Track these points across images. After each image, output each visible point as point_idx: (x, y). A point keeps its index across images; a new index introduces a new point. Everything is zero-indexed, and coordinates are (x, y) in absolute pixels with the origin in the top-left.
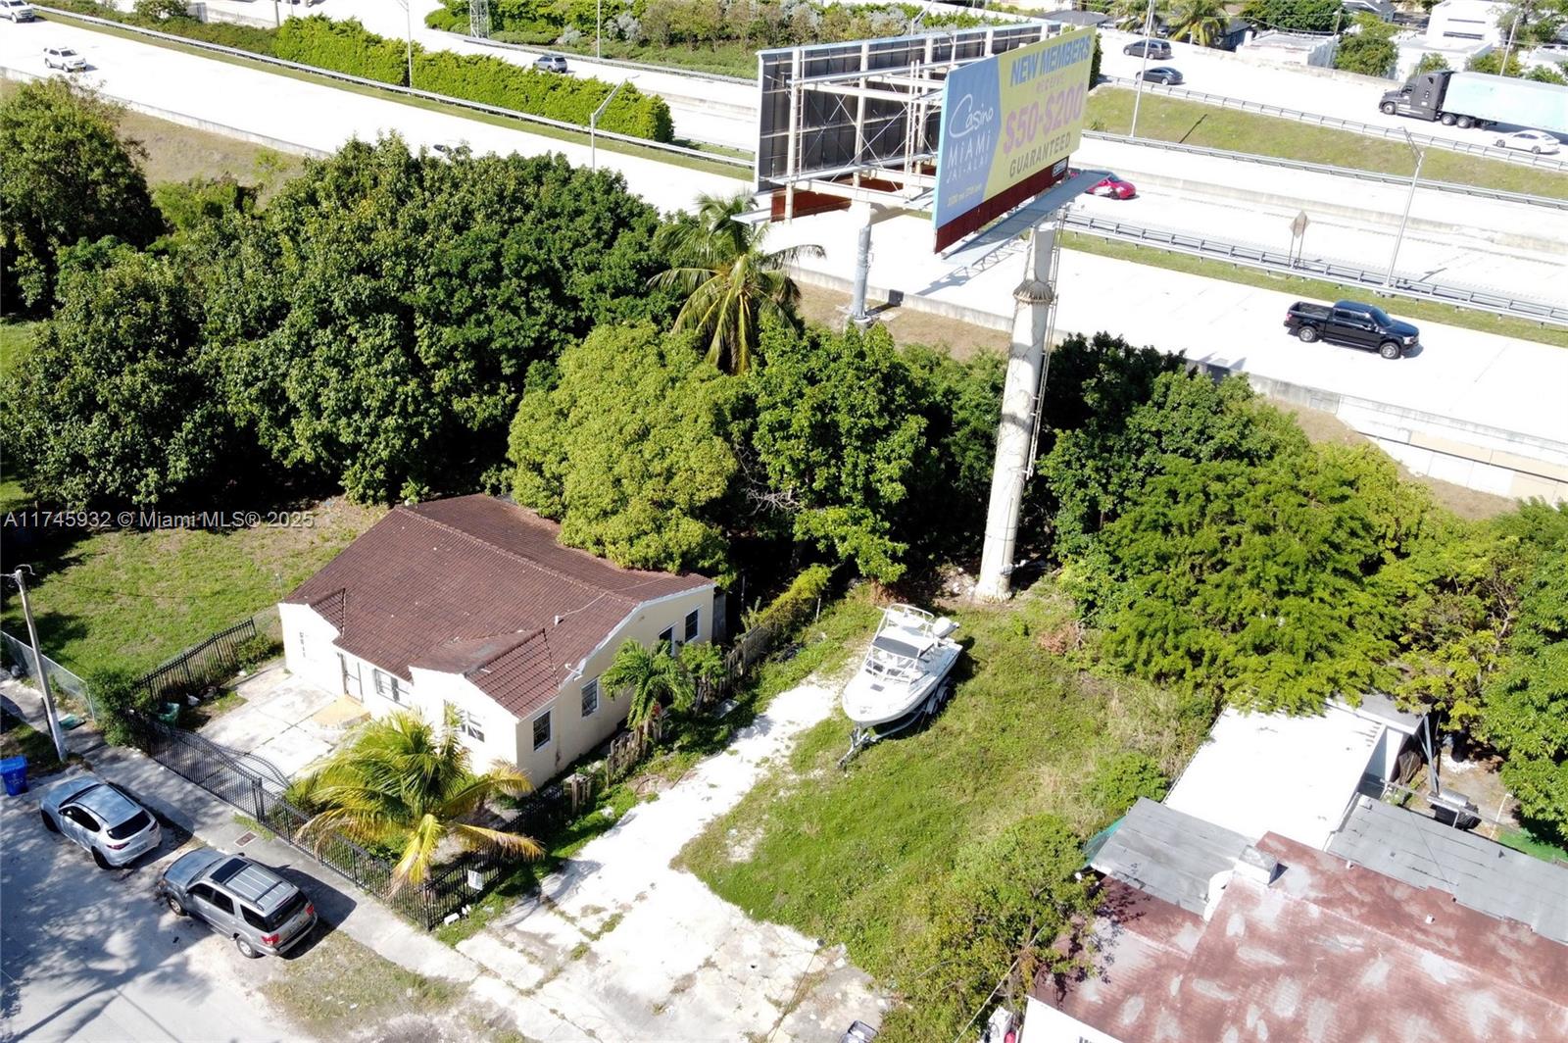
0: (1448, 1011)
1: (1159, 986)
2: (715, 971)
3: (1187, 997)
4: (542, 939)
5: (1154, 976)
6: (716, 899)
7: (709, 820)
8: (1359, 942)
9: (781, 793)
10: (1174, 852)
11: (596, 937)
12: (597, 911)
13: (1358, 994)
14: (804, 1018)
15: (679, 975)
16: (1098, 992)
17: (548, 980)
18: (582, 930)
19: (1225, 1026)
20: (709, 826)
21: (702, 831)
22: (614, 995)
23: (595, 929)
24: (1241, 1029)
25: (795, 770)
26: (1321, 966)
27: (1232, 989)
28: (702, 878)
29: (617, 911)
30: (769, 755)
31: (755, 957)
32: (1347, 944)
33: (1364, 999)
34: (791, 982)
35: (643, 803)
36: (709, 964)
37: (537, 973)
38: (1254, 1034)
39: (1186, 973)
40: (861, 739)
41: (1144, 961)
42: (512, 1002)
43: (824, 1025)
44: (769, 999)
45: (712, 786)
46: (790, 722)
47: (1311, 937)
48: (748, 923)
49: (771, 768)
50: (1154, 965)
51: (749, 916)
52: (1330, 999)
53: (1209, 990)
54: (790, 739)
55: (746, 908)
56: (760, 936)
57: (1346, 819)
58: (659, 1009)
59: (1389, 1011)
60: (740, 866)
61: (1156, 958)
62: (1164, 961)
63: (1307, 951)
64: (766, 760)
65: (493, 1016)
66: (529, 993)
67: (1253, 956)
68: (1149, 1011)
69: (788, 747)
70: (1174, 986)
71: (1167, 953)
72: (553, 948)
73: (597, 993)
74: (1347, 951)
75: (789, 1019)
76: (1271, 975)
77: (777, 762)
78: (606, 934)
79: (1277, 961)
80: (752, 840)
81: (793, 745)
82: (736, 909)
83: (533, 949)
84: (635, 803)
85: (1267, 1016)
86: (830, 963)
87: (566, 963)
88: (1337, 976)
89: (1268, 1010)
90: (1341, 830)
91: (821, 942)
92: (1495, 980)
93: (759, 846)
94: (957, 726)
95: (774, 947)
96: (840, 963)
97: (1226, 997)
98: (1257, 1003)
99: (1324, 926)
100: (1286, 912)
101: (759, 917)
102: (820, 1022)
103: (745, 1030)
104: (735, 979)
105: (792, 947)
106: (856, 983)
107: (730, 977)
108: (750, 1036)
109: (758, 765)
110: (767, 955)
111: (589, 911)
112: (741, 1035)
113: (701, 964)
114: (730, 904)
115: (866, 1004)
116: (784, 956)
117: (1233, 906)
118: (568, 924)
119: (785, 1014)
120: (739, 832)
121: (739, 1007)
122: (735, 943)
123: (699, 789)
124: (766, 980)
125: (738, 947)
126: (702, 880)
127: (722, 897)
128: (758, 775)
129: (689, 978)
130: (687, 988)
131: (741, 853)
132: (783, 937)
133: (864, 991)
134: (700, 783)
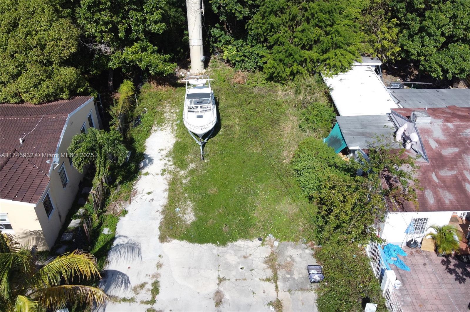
2: (227, 282)
3: (442, 180)
5: (425, 178)
6: (197, 246)
7: (161, 210)
9: (184, 182)
10: (368, 131)
11: (153, 302)
12: (142, 286)
14: (285, 280)
15: (212, 295)
18: (142, 302)
20: (163, 212)
21: (163, 216)
23: (149, 297)
24: (469, 182)
25: (181, 168)
28: (181, 239)
29: (153, 280)
30: (163, 168)
31: (238, 263)
34: (264, 265)
35: (122, 218)
36: (221, 280)
43: (296, 276)
44: (263, 280)
45: (149, 193)
48: (220, 248)
49: (170, 173)
53: (447, 173)
54: (167, 157)
55: (214, 242)
56: (232, 252)
60: (194, 224)
64: (164, 170)
67: (448, 152)
69: (169, 161)
75: (279, 283)
76: (459, 156)
77: (170, 169)
78: (157, 296)
79: (456, 150)
80: (189, 209)
81: (170, 158)
82: (210, 245)
84: (117, 220)
86: (272, 246)
91: (260, 239)
93: (194, 209)
95: (244, 254)
96: (276, 244)
97: (454, 172)
98: (465, 169)
99: (458, 129)
100: (443, 131)
101: (224, 243)
102: (293, 276)
103: (266, 303)
104: (239, 280)
105: (250, 248)
106: (290, 248)
107: (236, 280)
108: (270, 304)
109: (162, 174)
110: (243, 259)
111: (138, 289)
112: (267, 307)
113: (218, 282)
114: (205, 244)
115: (302, 256)
116: (251, 255)
117: (427, 137)
118: (132, 303)
119: (276, 282)
120: (180, 208)
121: (254, 293)
122: (224, 262)
123: (144, 198)
124: (253, 271)
125: (227, 263)
126: (183, 240)
127: (199, 243)
128: (166, 179)
129: (218, 293)
130: (221, 299)
131: (190, 217)
132: (242, 246)
133: (296, 250)
134: (143, 194)
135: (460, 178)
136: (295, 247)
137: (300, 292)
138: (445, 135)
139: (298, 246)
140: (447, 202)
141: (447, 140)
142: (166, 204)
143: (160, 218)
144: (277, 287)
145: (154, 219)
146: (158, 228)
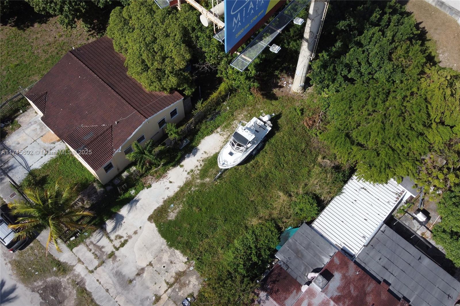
2: (152, 268)
4: (100, 248)
7: (165, 199)
9: (193, 189)
11: (117, 249)
12: (121, 237)
14: (174, 290)
15: (140, 268)
17: (99, 266)
18: (114, 246)
20: (165, 202)
22: (118, 274)
23: (118, 246)
25: (200, 177)
29: (127, 238)
30: (194, 169)
31: (165, 263)
34: (174, 274)
35: (146, 189)
36: (150, 264)
37: (96, 262)
42: (86, 275)
43: (180, 294)
44: (165, 281)
45: (171, 182)
48: (167, 247)
49: (192, 175)
51: (168, 245)
54: (203, 161)
55: (168, 241)
56: (169, 254)
58: (131, 281)
60: (170, 221)
64: (192, 171)
65: (78, 280)
66: (92, 272)
69: (201, 165)
72: (103, 252)
73: (113, 273)
75: (170, 290)
77: (195, 172)
78: (121, 248)
80: (177, 210)
81: (203, 164)
82: (165, 241)
83: (97, 253)
84: (143, 188)
86: (189, 268)
87: (106, 259)
91: (188, 259)
93: (179, 212)
95: (172, 259)
96: (191, 268)
101: (170, 246)
102: (179, 292)
103: (155, 293)
104: (157, 272)
105: (178, 260)
106: (194, 277)
107: (156, 270)
108: (156, 295)
109: (188, 173)
110: (169, 262)
111: (118, 237)
112: (153, 295)
113: (148, 264)
114: (163, 239)
115: (195, 286)
116: (175, 263)
117: (307, 297)
118: (110, 242)
119: (169, 288)
120: (174, 206)
121: (155, 284)
122: (161, 256)
123: (166, 183)
124: (167, 273)
125: (161, 258)
126: (157, 227)
127: (161, 235)
128: (187, 178)
129: (143, 269)
130: (141, 274)
131: (172, 216)
132: (177, 255)
133: (196, 280)
134: (167, 180)
136: (197, 279)
137: (172, 302)
139: (200, 279)
142: (171, 196)
143: (161, 203)
144: (167, 290)
145: (157, 202)
146: (154, 209)
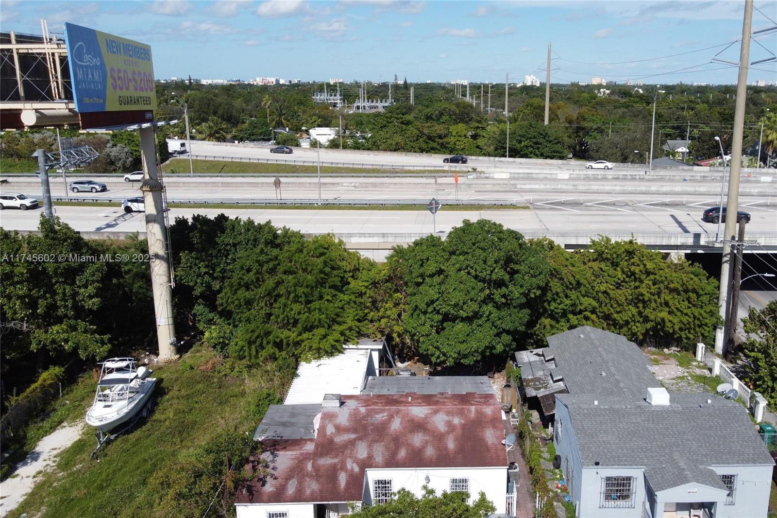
0: (429, 426)
1: (302, 469)
3: (316, 468)
5: (299, 466)
8: (385, 414)
9: (55, 484)
10: (293, 420)
13: (391, 435)
16: (272, 485)
19: (338, 473)
24: (346, 471)
25: (63, 470)
26: (372, 430)
27: (337, 456)
30: (42, 469)
32: (380, 417)
33: (394, 436)
38: (352, 470)
39: (313, 459)
40: (103, 439)
41: (291, 462)
45: (3, 498)
46: (53, 449)
47: (364, 420)
49: (44, 476)
50: (297, 462)
52: (380, 442)
53: (326, 461)
54: (55, 457)
57: (365, 385)
59: (406, 436)
61: (297, 458)
62: (301, 458)
63: (365, 428)
64: (40, 472)
67: (342, 439)
68: (300, 483)
69: (54, 462)
70: (309, 467)
71: (301, 454)
74: (381, 420)
76: (352, 443)
77: (48, 471)
79: (353, 436)
80: (39, 515)
81: (58, 459)
85: (356, 461)
88: (381, 430)
89: (356, 458)
90: (365, 388)
92: (442, 407)
94: (163, 417)
97: (336, 460)
98: (350, 457)
99: (369, 414)
100: (351, 415)
109: (35, 477)
117: (327, 422)
120: (28, 514)
128: (35, 482)
135: (339, 466)
138: (349, 420)
140: (308, 492)
141: (349, 425)
142: (15, 509)
